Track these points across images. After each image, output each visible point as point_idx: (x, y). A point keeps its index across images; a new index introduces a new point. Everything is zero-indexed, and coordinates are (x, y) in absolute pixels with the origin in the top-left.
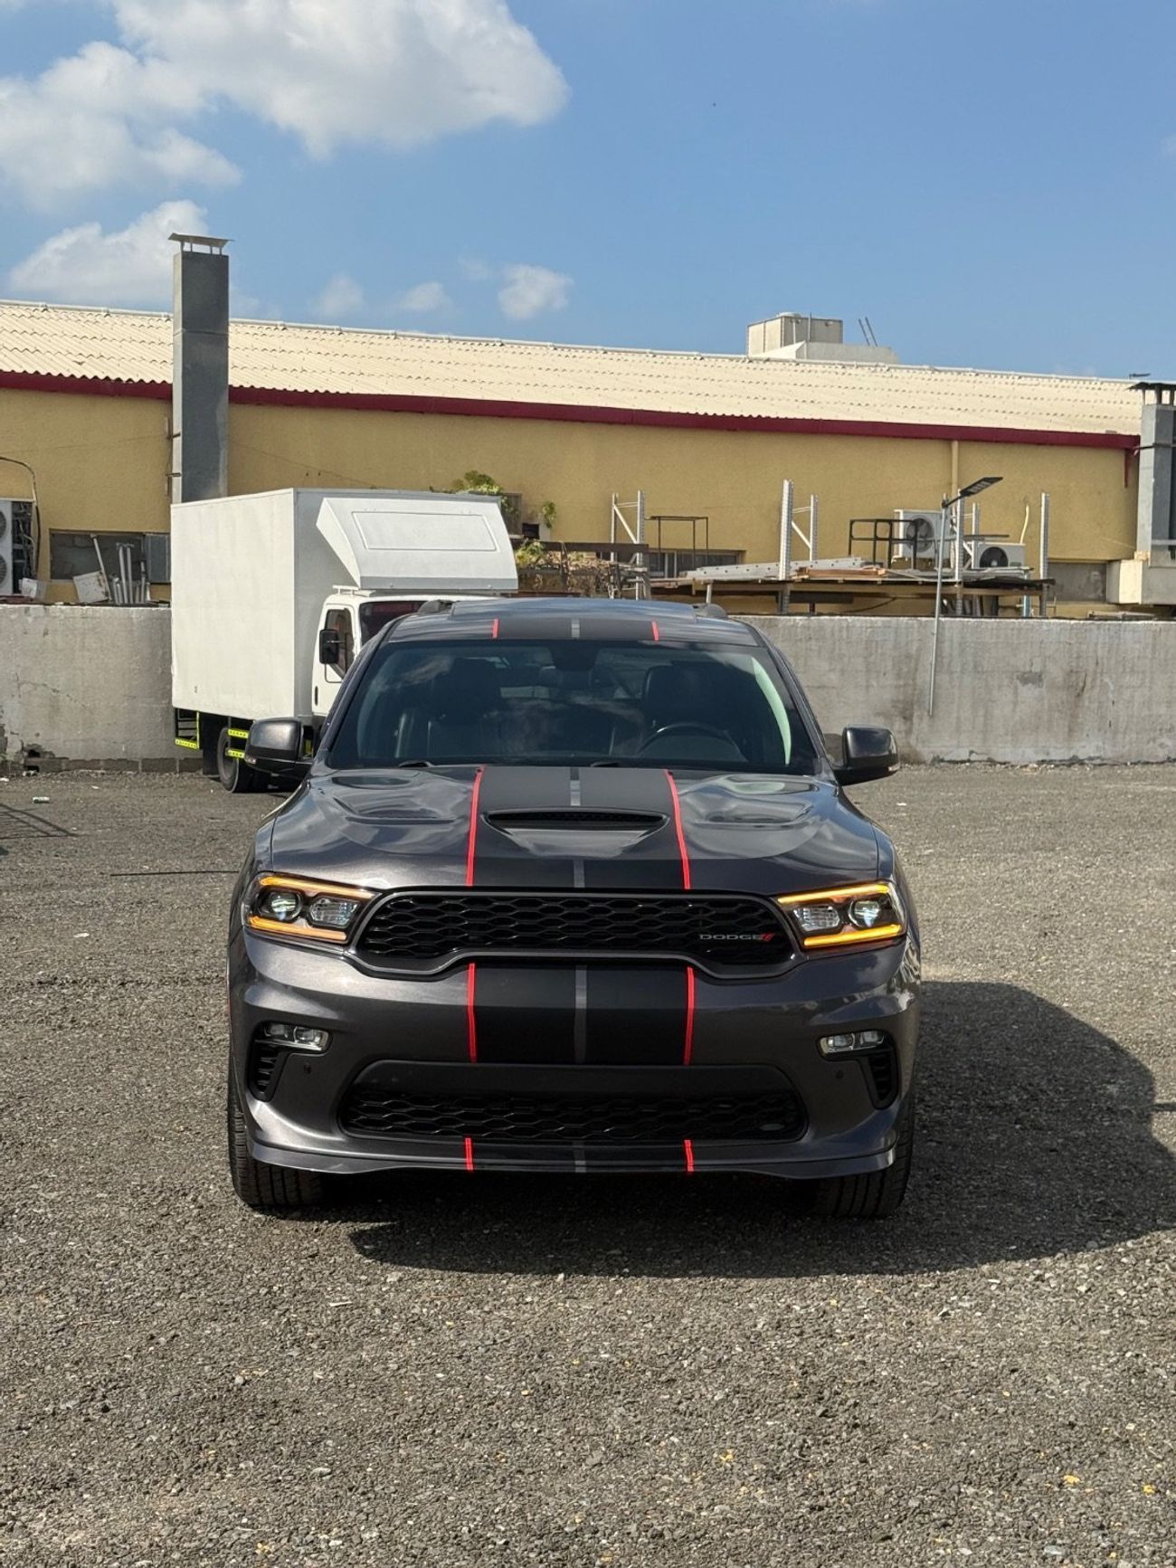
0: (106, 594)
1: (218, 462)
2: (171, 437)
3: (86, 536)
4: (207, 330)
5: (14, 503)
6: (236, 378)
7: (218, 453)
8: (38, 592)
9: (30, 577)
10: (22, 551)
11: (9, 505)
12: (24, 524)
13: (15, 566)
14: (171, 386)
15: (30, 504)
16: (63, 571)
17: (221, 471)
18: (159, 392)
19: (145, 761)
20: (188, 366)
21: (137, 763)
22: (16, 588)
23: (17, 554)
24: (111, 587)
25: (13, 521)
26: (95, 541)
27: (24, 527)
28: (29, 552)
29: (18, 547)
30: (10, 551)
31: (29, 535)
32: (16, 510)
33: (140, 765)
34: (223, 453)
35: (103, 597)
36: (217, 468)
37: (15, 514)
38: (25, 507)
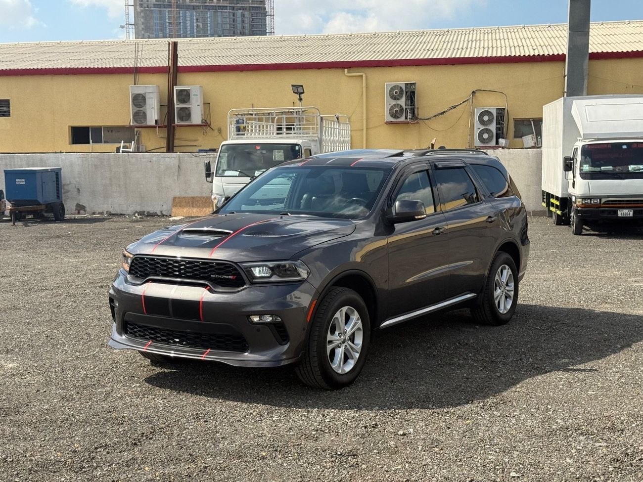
0: (535, 144)
1: (583, 85)
2: (565, 77)
3: (528, 120)
4: (580, 30)
5: (497, 109)
6: (593, 48)
7: (583, 82)
8: (506, 144)
9: (503, 138)
10: (500, 128)
11: (495, 110)
12: (501, 117)
13: (497, 134)
14: (565, 55)
15: (504, 109)
16: (519, 135)
17: (584, 89)
18: (560, 58)
19: (533, 211)
20: (571, 46)
21: (530, 212)
22: (497, 143)
23: (498, 129)
24: (537, 140)
25: (497, 116)
26: (532, 122)
27: (501, 118)
28: (503, 129)
29: (499, 126)
30: (495, 128)
31: (503, 121)
32: (498, 111)
33: (531, 213)
34: (586, 82)
35: (533, 145)
36: (583, 88)
37: (497, 113)
38: (501, 110)
